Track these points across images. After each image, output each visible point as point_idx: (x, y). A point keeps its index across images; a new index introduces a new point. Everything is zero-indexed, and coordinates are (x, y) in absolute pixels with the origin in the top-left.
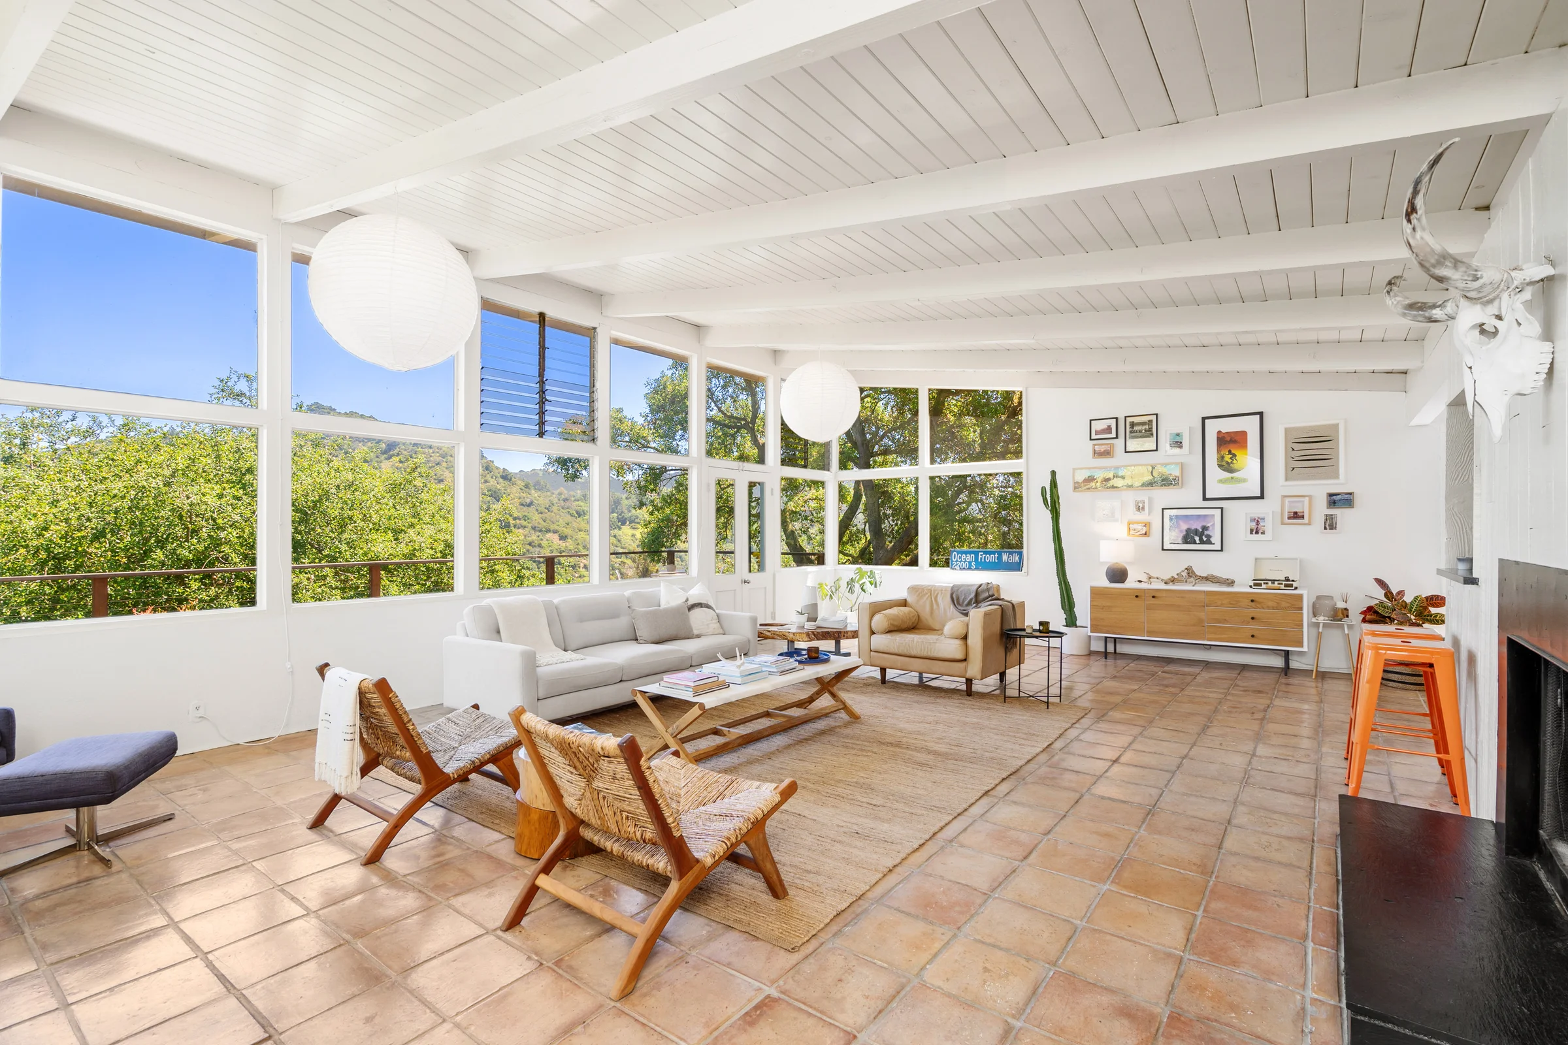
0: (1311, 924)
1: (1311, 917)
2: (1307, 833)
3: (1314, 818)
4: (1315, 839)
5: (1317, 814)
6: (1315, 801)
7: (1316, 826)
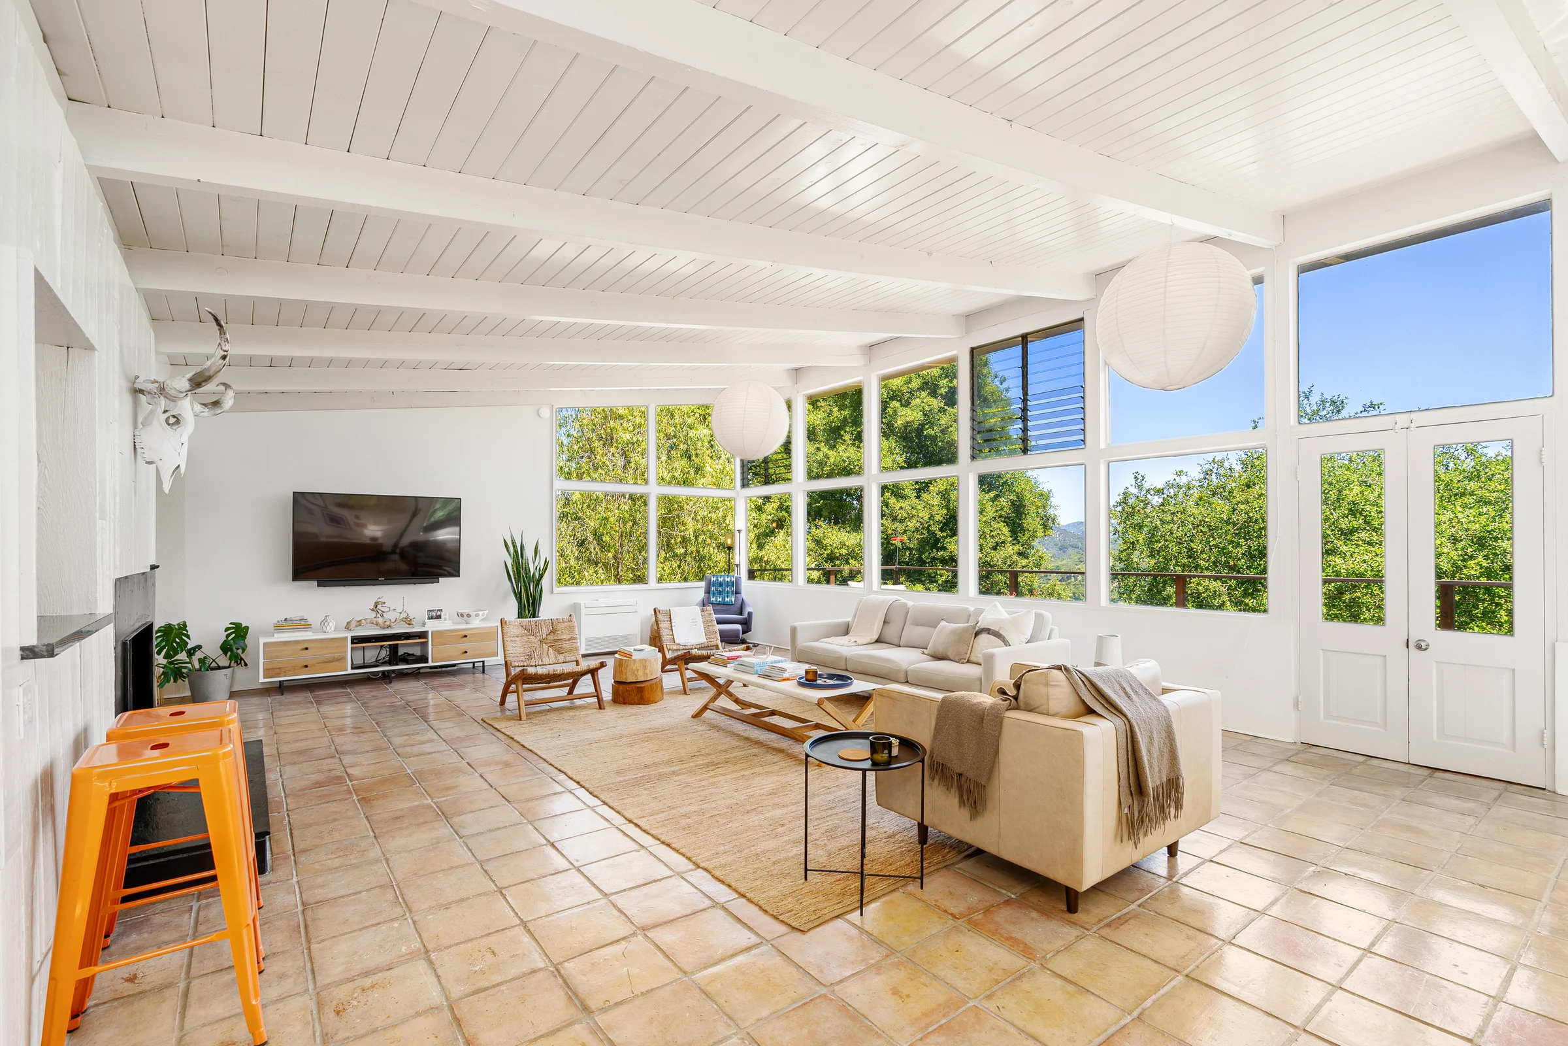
0: (284, 803)
1: (285, 806)
2: (302, 859)
3: (298, 881)
4: (292, 857)
5: (297, 887)
6: (303, 903)
7: (294, 872)
